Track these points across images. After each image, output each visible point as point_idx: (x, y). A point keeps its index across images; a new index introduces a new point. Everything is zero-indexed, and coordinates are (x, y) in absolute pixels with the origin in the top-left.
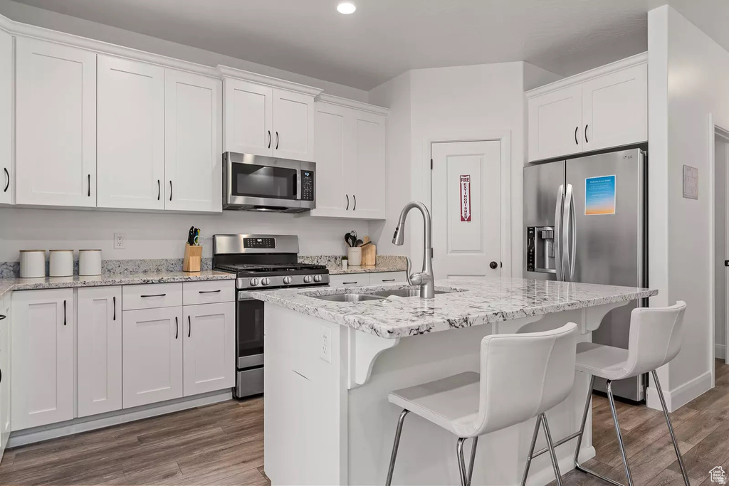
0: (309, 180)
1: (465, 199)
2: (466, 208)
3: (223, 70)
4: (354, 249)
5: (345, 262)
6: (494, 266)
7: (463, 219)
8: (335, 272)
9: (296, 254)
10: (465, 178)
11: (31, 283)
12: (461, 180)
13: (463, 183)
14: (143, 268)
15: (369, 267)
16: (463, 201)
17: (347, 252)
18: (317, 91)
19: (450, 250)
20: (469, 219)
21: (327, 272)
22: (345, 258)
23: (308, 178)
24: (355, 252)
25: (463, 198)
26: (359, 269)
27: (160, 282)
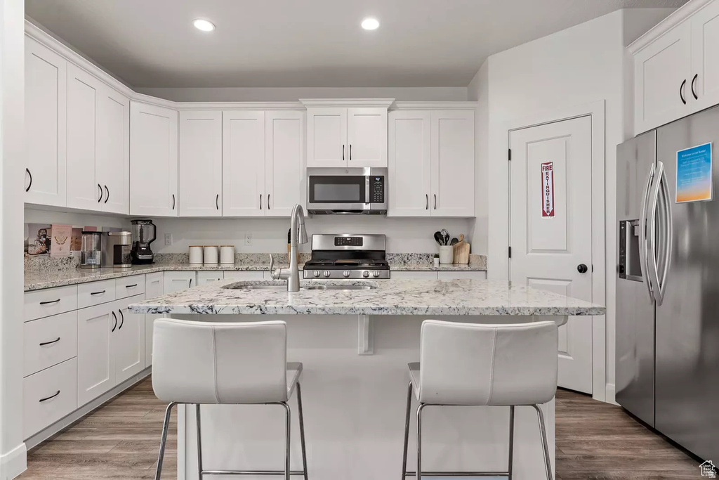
0: (380, 184)
1: (548, 191)
2: (548, 201)
3: (304, 103)
4: (444, 247)
5: (436, 260)
6: (582, 269)
7: (544, 214)
8: (396, 268)
9: (384, 251)
10: (548, 167)
11: (192, 267)
12: (543, 168)
13: (544, 172)
14: (262, 260)
15: (463, 266)
16: (545, 193)
17: (439, 250)
18: (389, 102)
19: (530, 250)
20: (552, 214)
21: (388, 268)
22: (437, 256)
23: (378, 183)
24: (446, 251)
25: (545, 189)
26: (451, 267)
27: (247, 270)
